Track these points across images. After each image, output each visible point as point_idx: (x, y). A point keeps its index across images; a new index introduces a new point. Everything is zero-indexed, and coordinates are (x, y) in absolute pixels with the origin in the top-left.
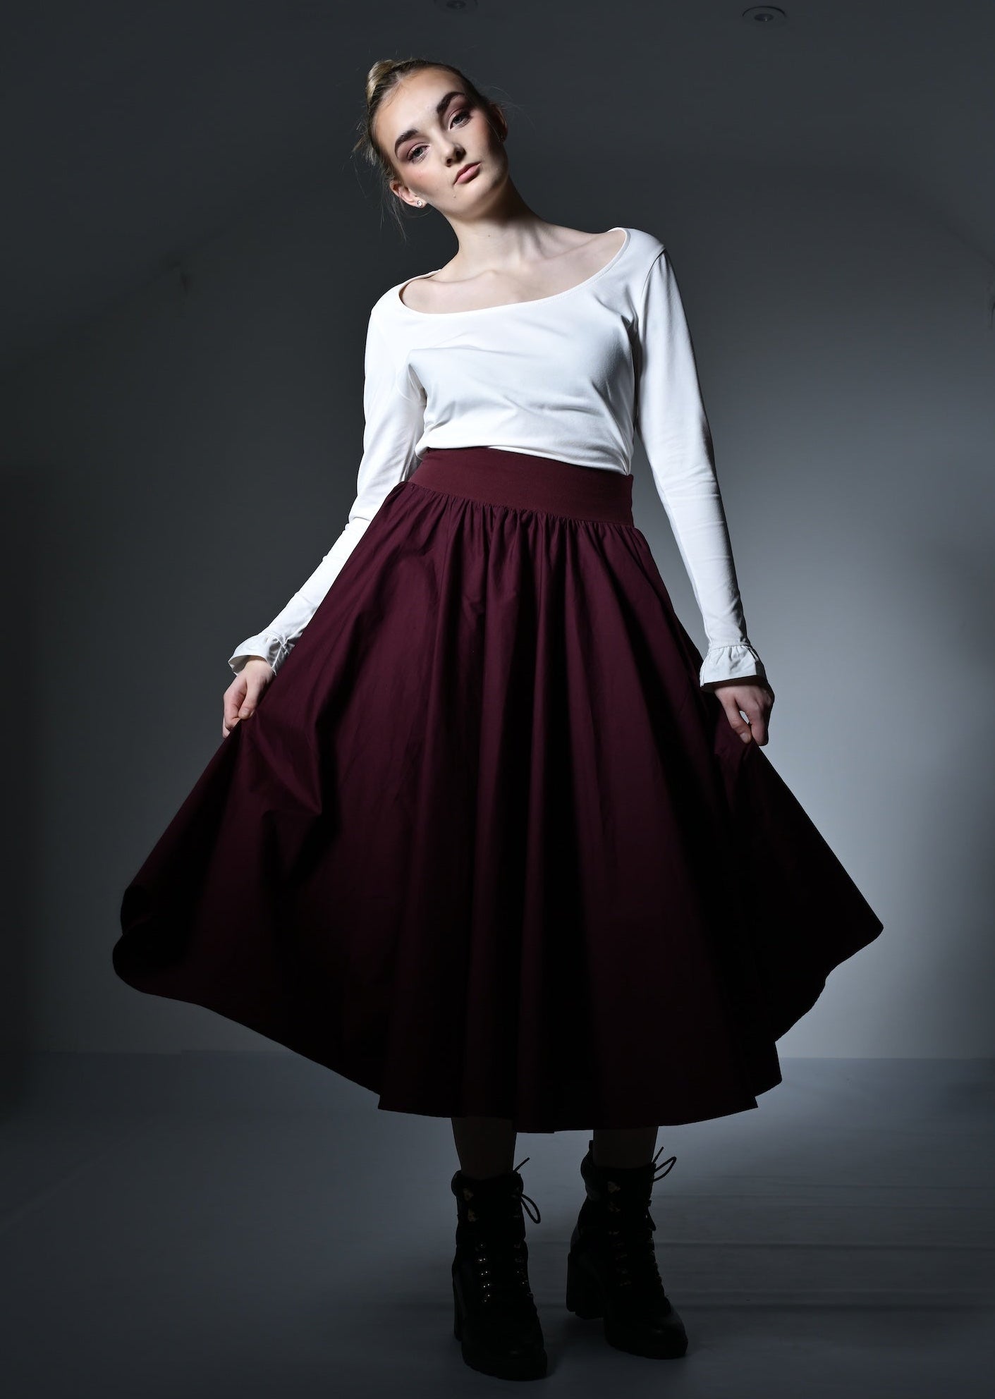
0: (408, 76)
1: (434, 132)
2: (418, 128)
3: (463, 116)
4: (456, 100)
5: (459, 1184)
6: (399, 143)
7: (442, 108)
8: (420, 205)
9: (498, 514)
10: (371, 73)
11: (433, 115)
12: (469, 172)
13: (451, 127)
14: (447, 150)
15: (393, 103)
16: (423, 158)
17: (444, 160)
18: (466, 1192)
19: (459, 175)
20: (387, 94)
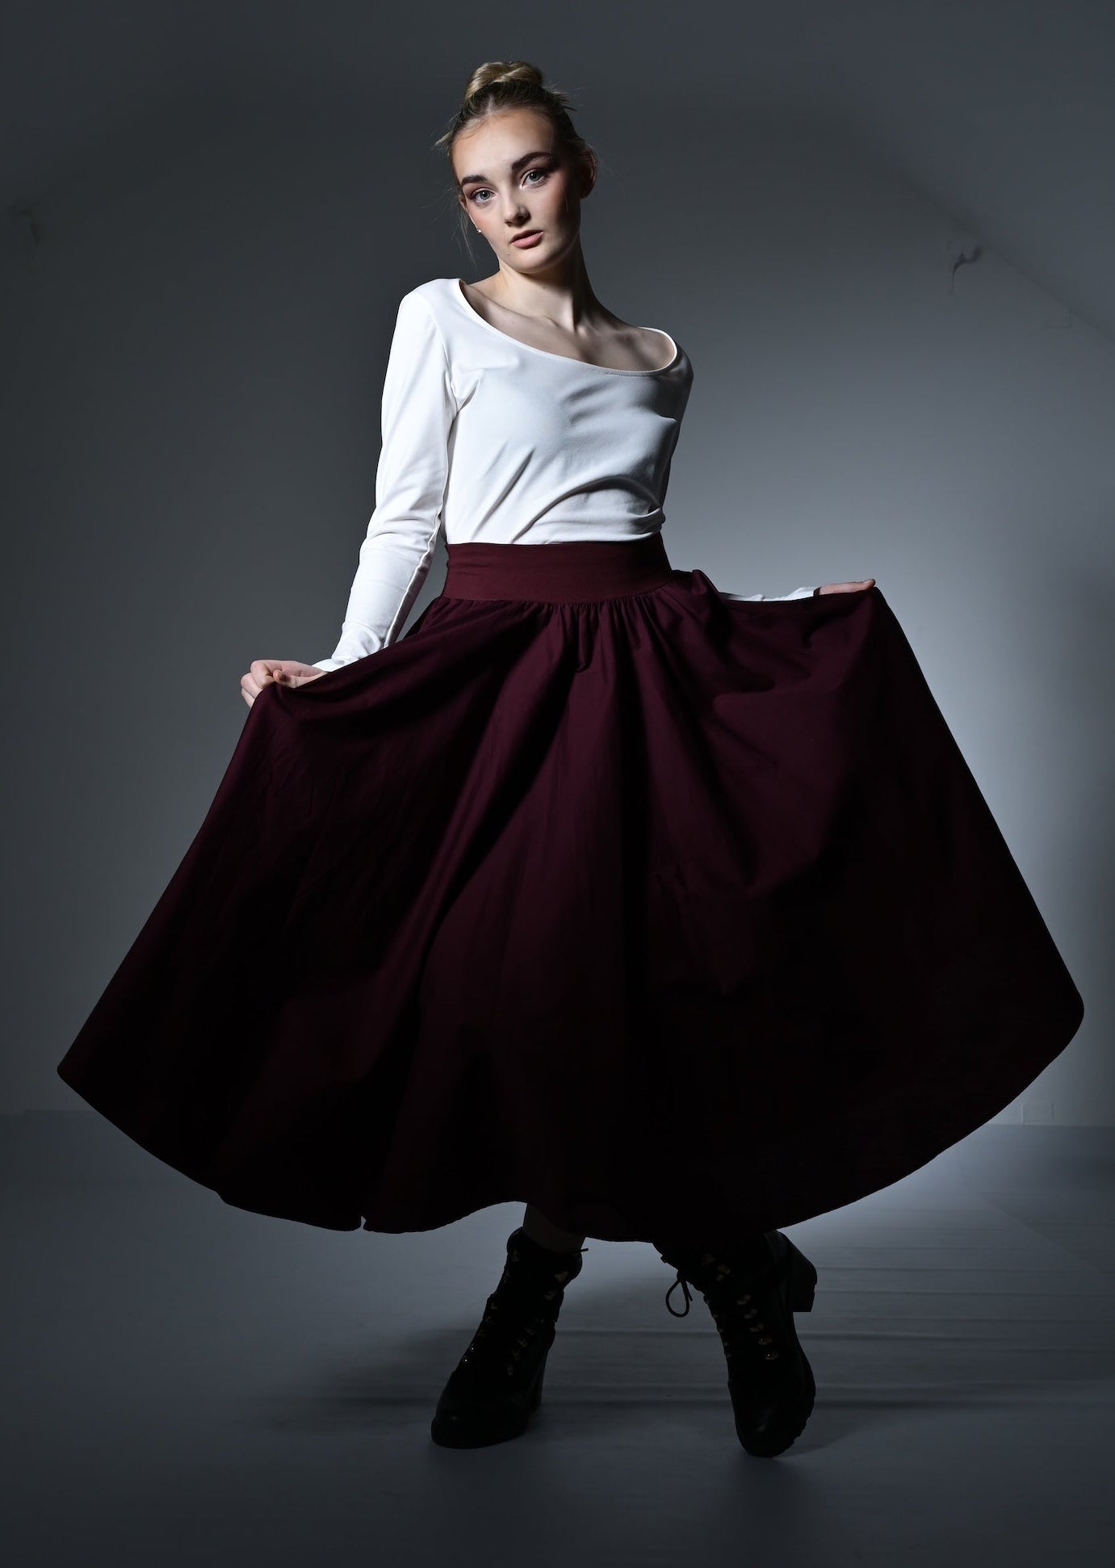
0: (499, 112)
1: (504, 187)
2: (488, 176)
6: (466, 181)
10: (480, 70)
11: (508, 170)
12: (528, 239)
13: (524, 183)
14: (510, 212)
15: (473, 137)
17: (504, 220)
19: (517, 238)
20: (472, 123)
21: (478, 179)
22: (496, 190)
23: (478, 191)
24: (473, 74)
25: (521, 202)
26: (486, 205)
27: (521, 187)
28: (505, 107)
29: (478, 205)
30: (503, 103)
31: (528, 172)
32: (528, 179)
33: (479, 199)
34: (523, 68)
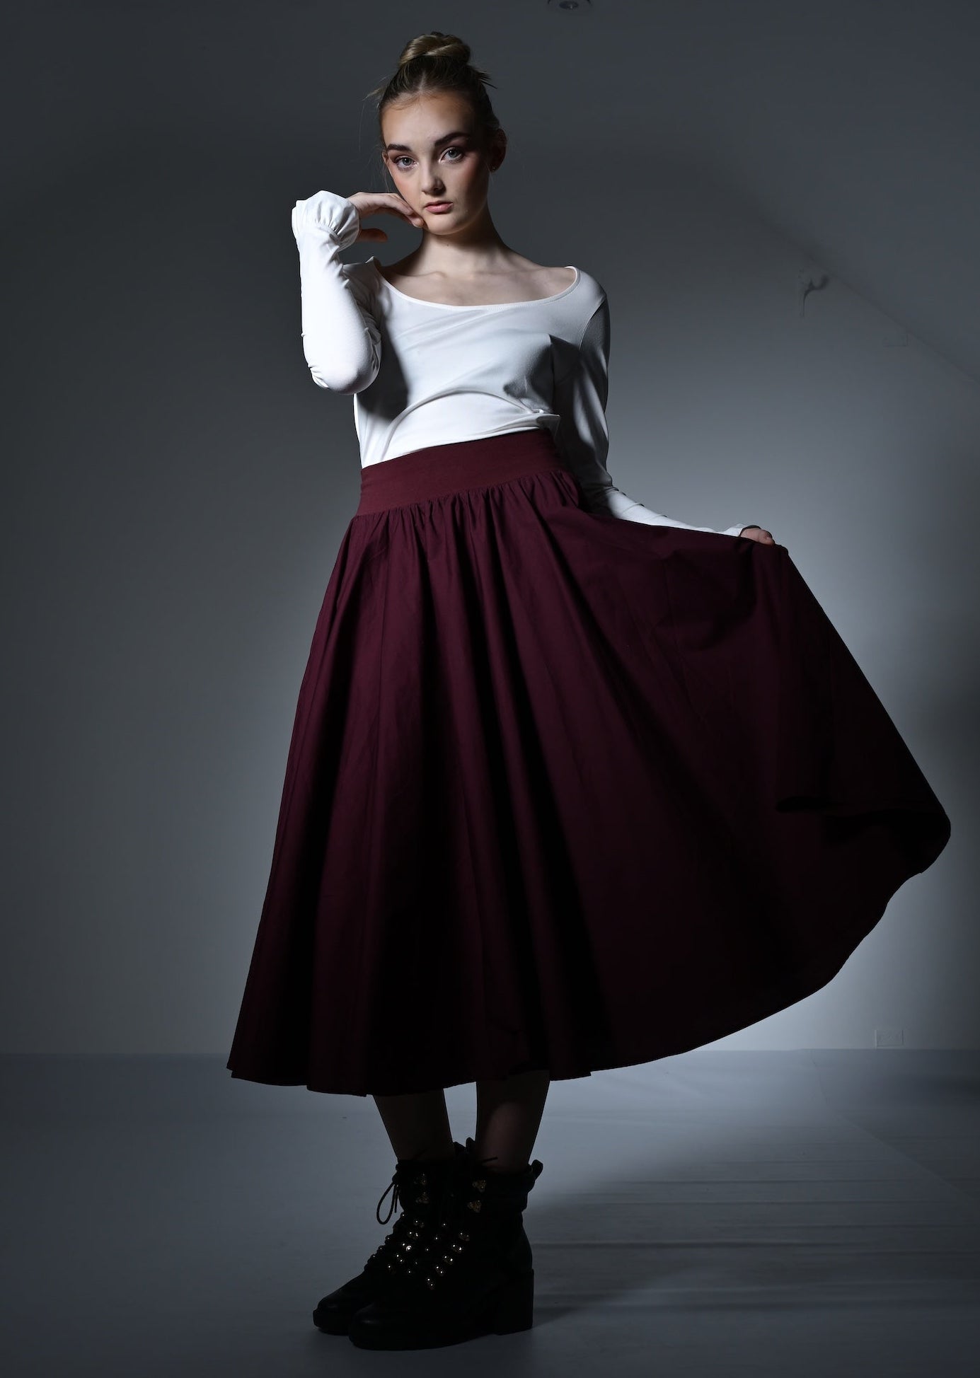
6: (396, 146)
12: (442, 207)
13: (443, 159)
14: (427, 183)
15: (404, 110)
19: (430, 205)
20: (404, 96)
21: (403, 148)
22: (417, 160)
23: (401, 157)
24: (410, 42)
25: (439, 175)
26: (407, 170)
27: (439, 160)
28: (435, 89)
29: (400, 169)
30: (434, 84)
31: (448, 149)
32: (447, 156)
33: (401, 164)
34: (456, 44)
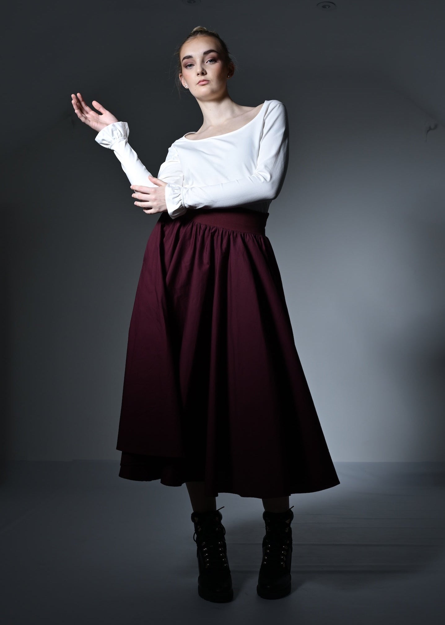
0: (202, 36)
1: (198, 62)
2: (194, 56)
3: (213, 60)
4: (212, 54)
5: (193, 517)
6: (184, 58)
7: (206, 53)
8: (186, 87)
9: (203, 227)
11: (201, 54)
12: (204, 83)
13: (207, 62)
14: (200, 69)
15: (190, 42)
16: (191, 69)
17: (197, 74)
18: (195, 519)
19: (200, 82)
